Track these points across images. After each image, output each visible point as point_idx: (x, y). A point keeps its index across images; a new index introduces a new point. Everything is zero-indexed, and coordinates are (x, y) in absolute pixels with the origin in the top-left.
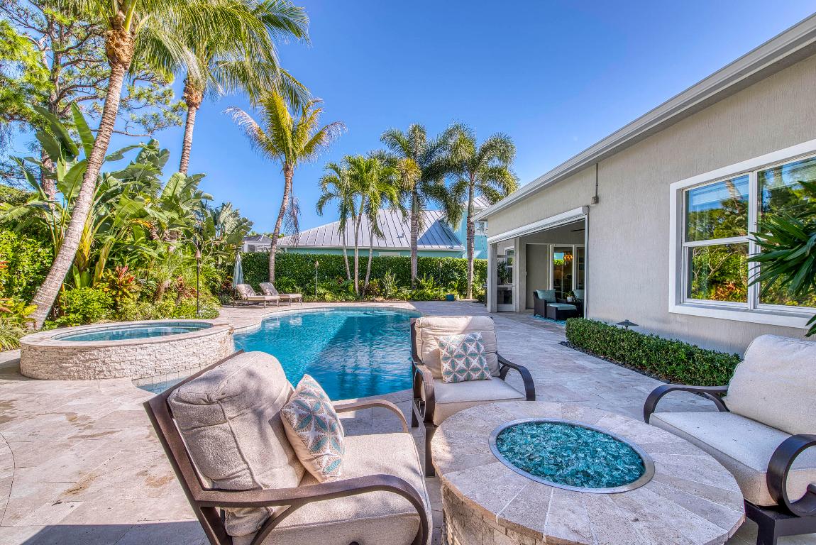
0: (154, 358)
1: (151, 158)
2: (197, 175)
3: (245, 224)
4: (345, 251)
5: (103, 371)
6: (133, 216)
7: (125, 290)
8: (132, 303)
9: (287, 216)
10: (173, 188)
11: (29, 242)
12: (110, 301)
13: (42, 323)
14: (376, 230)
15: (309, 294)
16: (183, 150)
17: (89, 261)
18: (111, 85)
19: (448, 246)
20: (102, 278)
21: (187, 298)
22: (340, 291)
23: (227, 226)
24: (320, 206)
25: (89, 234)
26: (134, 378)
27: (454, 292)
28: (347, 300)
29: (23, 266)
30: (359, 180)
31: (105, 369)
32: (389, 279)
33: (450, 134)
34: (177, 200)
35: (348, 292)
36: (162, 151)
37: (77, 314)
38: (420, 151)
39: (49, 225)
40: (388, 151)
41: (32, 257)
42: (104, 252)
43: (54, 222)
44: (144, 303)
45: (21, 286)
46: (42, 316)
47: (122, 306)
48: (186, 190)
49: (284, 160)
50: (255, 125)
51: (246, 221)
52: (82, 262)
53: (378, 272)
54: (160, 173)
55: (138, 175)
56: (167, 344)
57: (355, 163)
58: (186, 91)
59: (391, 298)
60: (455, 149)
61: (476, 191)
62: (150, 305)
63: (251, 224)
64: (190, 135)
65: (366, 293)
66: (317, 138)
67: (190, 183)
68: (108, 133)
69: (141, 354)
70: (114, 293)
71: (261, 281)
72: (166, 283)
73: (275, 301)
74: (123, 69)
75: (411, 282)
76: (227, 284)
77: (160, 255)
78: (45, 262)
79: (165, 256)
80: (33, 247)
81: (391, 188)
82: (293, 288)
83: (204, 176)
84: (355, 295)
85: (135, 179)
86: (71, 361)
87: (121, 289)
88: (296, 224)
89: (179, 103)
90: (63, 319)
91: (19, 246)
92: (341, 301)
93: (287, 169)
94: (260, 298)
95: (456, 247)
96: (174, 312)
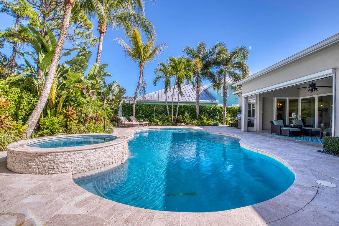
0: (86, 160)
1: (83, 55)
2: (104, 65)
3: (123, 90)
4: (167, 103)
5: (54, 169)
6: (75, 82)
7: (71, 118)
8: (74, 125)
9: (140, 87)
10: (93, 71)
11: (26, 94)
12: (64, 123)
13: (30, 134)
14: (180, 92)
15: (151, 122)
16: (98, 54)
17: (55, 104)
18: (65, 14)
19: (211, 101)
20: (61, 112)
21: (99, 123)
22: (165, 121)
23: (115, 91)
24: (155, 82)
25: (55, 91)
26: (73, 173)
27: (217, 122)
28: (168, 125)
29: (24, 106)
30: (175, 68)
31: (55, 167)
32: (187, 116)
33: (215, 47)
34: (95, 76)
35: (168, 121)
36: (89, 52)
37: (48, 130)
38: (202, 56)
39: (36, 86)
40: (187, 56)
41: (28, 102)
42: (61, 100)
43: (38, 84)
44: (80, 125)
45: (22, 116)
46: (30, 130)
47: (70, 126)
48: (99, 72)
49: (140, 62)
50: (127, 46)
51: (123, 89)
52: (52, 105)
53: (182, 113)
54: (88, 62)
55: (78, 63)
56: (94, 150)
57: (174, 61)
58: (99, 26)
59: (187, 124)
60: (219, 54)
61: (227, 74)
62: (82, 126)
63: (125, 90)
64: (101, 47)
65: (177, 122)
66: (154, 52)
67: (101, 68)
68: (63, 39)
69: (78, 157)
70: (66, 120)
71: (130, 116)
72: (90, 115)
73: (137, 125)
74: (71, 6)
75: (196, 117)
76: (115, 117)
77: (88, 102)
78: (34, 104)
79: (90, 102)
80: (28, 97)
81: (190, 72)
82: (143, 119)
83: (107, 65)
84: (171, 123)
85: (76, 65)
86: (34, 161)
87: (69, 118)
88: (144, 90)
89: (95, 38)
90: (41, 132)
91: (21, 96)
92: (166, 125)
93: (141, 66)
94: (130, 123)
95: (214, 101)
96: (94, 129)
